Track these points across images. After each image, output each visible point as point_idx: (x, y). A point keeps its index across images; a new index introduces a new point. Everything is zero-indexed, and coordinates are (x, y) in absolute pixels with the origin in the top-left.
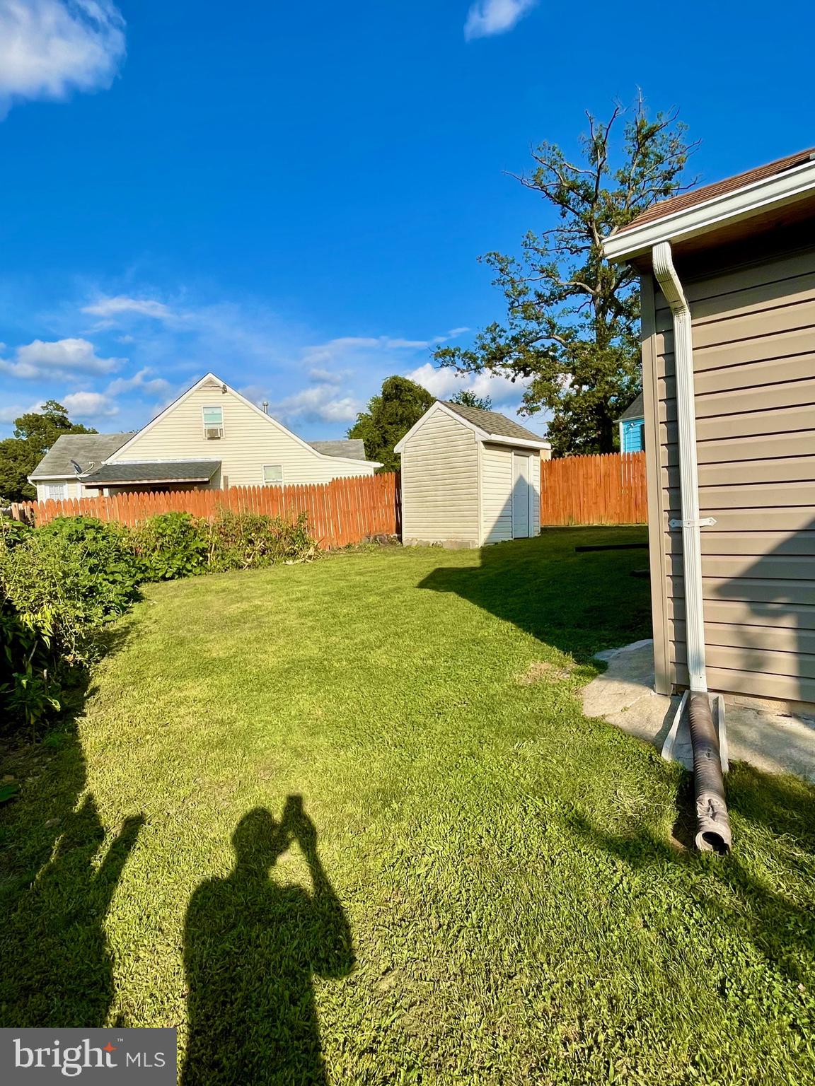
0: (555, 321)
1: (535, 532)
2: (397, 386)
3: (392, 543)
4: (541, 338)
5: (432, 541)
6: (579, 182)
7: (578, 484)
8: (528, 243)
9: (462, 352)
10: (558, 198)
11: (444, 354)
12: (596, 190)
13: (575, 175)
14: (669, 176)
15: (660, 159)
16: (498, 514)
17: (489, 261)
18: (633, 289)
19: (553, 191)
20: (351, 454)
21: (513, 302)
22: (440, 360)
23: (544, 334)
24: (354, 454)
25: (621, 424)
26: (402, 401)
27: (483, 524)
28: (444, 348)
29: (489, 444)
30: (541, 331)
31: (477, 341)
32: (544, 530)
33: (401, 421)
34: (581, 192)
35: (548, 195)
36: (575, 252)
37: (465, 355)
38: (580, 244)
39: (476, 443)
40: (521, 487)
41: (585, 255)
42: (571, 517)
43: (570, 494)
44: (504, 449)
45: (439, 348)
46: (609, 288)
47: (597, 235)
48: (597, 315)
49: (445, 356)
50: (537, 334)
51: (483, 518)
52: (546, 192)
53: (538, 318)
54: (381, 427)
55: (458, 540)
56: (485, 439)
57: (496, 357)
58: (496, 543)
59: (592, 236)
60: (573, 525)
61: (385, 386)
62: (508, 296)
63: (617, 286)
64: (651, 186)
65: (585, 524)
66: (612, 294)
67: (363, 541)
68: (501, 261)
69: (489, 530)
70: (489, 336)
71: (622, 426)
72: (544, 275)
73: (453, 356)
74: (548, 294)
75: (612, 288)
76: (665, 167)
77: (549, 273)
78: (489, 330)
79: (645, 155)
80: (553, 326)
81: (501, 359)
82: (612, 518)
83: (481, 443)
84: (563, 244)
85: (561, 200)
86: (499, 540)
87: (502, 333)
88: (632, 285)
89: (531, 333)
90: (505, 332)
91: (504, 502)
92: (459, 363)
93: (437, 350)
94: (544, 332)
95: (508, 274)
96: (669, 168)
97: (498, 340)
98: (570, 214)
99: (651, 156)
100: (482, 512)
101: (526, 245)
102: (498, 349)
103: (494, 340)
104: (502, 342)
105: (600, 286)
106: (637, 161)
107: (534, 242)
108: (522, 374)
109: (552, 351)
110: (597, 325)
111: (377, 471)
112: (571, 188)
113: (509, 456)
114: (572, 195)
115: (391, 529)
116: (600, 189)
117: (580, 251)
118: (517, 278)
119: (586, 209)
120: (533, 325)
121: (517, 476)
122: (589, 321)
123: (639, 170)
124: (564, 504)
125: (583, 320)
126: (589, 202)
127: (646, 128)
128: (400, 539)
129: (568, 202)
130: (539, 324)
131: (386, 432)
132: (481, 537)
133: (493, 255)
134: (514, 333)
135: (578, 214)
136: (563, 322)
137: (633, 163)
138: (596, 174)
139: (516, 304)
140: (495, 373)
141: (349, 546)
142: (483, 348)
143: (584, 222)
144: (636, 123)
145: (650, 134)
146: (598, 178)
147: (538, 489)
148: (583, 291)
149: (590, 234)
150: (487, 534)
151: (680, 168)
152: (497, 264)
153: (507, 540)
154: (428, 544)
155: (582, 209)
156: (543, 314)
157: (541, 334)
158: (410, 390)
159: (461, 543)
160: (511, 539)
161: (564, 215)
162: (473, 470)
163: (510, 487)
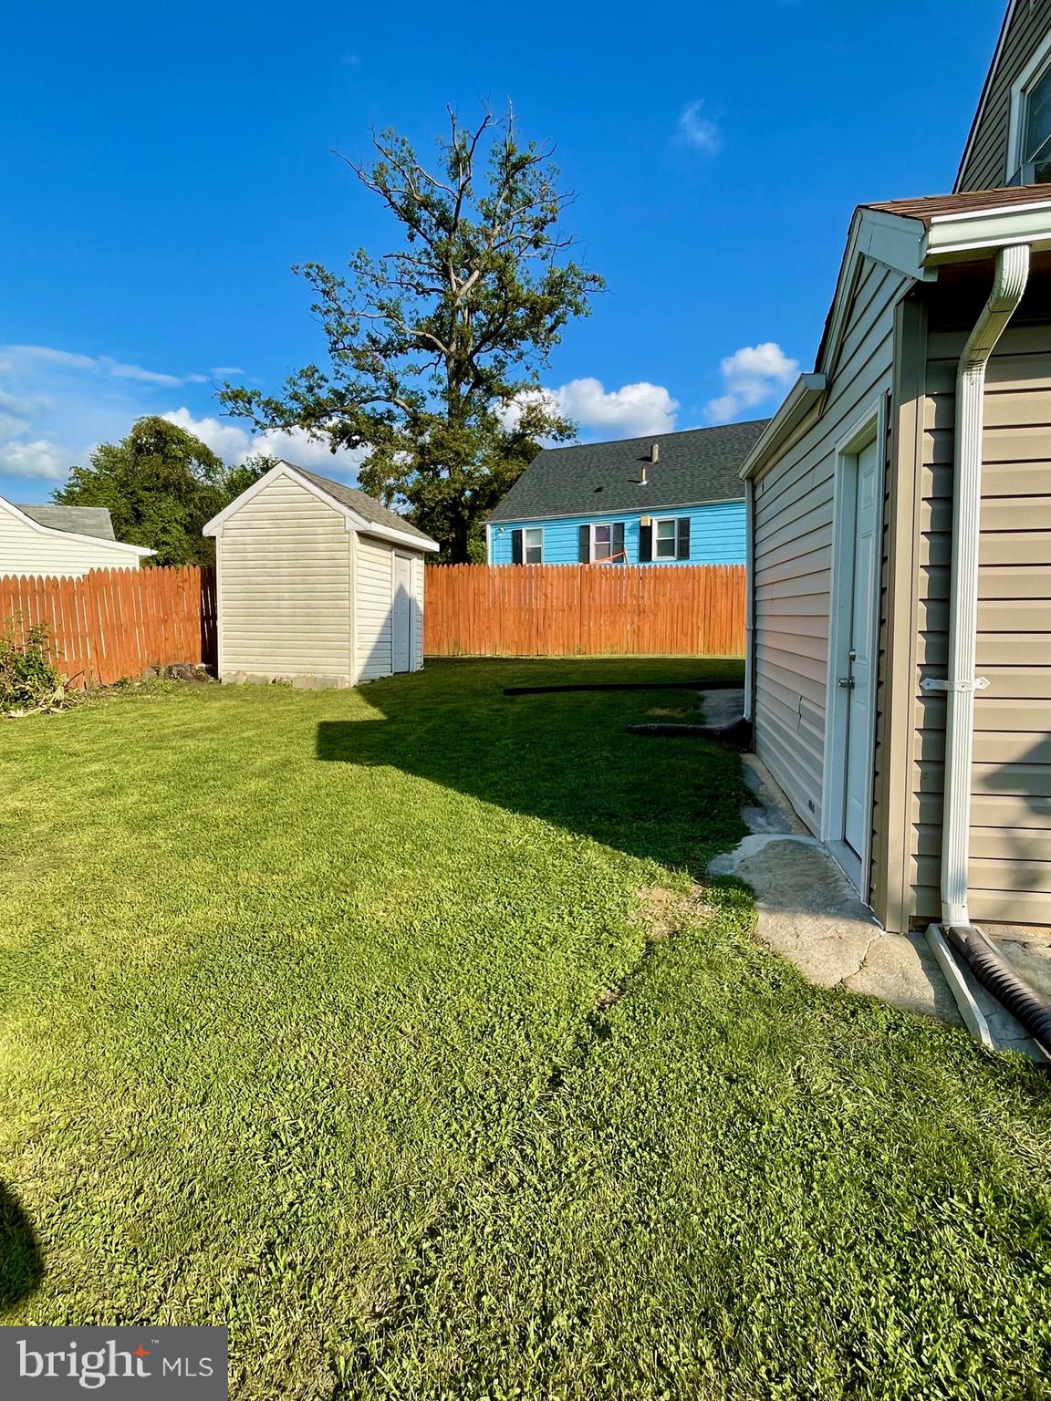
0: (398, 378)
1: (417, 665)
2: (159, 433)
3: (199, 678)
4: (378, 398)
5: (271, 676)
6: (435, 198)
7: (467, 599)
8: (359, 264)
9: (264, 398)
10: (406, 213)
11: (235, 397)
12: (456, 215)
13: (428, 189)
14: (540, 225)
15: (528, 202)
16: (374, 638)
17: (308, 274)
18: (496, 357)
19: (399, 202)
20: (88, 531)
21: (335, 343)
22: (230, 404)
23: (383, 394)
24: (94, 531)
25: (488, 526)
26: (166, 456)
27: (357, 653)
28: (236, 387)
29: (366, 537)
30: (378, 389)
31: (288, 386)
32: (426, 660)
33: (166, 487)
34: (436, 213)
35: (393, 204)
36: (422, 292)
37: (268, 403)
38: (428, 284)
39: (348, 532)
40: (402, 601)
41: (435, 300)
42: (457, 644)
43: (455, 614)
44: (382, 545)
45: (228, 387)
46: (466, 351)
47: (453, 277)
48: (450, 382)
49: (237, 401)
50: (373, 392)
51: (357, 645)
52: (390, 200)
53: (375, 371)
54: (131, 493)
55: (318, 676)
56: (361, 529)
57: (312, 415)
58: (373, 681)
59: (446, 276)
60: (460, 654)
61: (137, 430)
62: (329, 332)
63: (477, 350)
64: (520, 232)
65: (476, 654)
66: (470, 358)
67: (147, 675)
68: (325, 279)
69: (363, 661)
70: (304, 382)
71: (489, 530)
72: (384, 313)
73: (250, 402)
74: (384, 341)
75: (470, 349)
76: (534, 213)
77: (392, 313)
78: (303, 374)
79: (513, 191)
80: (395, 386)
81: (318, 418)
82: (508, 648)
83: (355, 534)
84: (406, 279)
85: (408, 215)
86: (376, 676)
87: (323, 383)
88: (495, 351)
89: (364, 390)
90: (326, 381)
91: (382, 622)
92: (259, 414)
93: (224, 389)
94: (383, 392)
95: (334, 300)
96: (542, 215)
97: (316, 390)
98: (418, 237)
99: (519, 194)
100: (356, 636)
101: (356, 266)
102: (318, 403)
103: (310, 389)
104: (324, 394)
105: (454, 344)
106: (504, 195)
107: (366, 265)
108: (344, 444)
109: (388, 418)
110: (450, 395)
111: (145, 561)
112: (425, 205)
113: (388, 555)
114: (425, 214)
115: (194, 654)
116: (460, 217)
117: (428, 293)
118: (346, 309)
119: (440, 238)
120: (367, 380)
121: (398, 587)
122: (441, 388)
123: (506, 206)
124: (448, 626)
125: (433, 385)
126: (445, 229)
127: (517, 155)
128: (213, 671)
129: (418, 221)
130: (377, 379)
131: (140, 501)
132: (354, 670)
133: (314, 268)
134: (340, 386)
135: (430, 242)
136: (409, 382)
137: (499, 196)
138: (457, 194)
139: (340, 346)
140: (314, 436)
141: (122, 683)
142: (295, 397)
143: (437, 256)
144: (506, 145)
145: (520, 165)
146: (459, 201)
147: (421, 605)
148: (431, 347)
149: (445, 274)
150: (361, 668)
151: (553, 219)
152: (319, 282)
153: (385, 675)
154: (265, 680)
155: (435, 238)
156: (383, 367)
157: (377, 394)
158: (181, 442)
159: (325, 681)
160: (391, 674)
161: (412, 237)
162: (342, 572)
163: (389, 600)
